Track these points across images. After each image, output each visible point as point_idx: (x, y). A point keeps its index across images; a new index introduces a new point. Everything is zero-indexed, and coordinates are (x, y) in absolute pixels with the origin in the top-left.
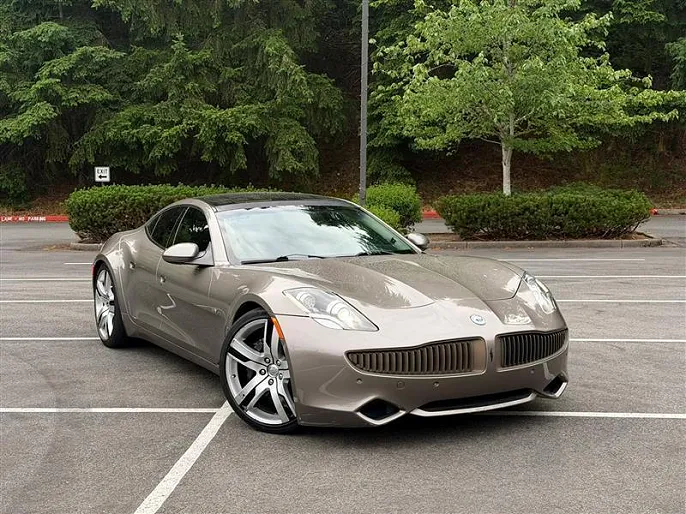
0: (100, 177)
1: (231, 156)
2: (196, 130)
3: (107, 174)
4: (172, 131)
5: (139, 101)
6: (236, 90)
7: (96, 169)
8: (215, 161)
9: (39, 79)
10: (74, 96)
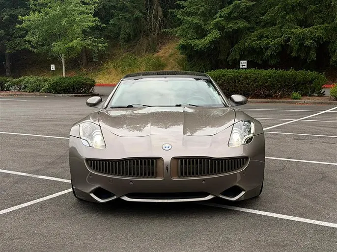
0: (242, 66)
1: (308, 53)
2: (289, 40)
3: (246, 64)
4: (276, 41)
5: (264, 26)
6: (315, 17)
7: (241, 61)
8: (299, 56)
9: (215, 19)
10: (231, 26)
